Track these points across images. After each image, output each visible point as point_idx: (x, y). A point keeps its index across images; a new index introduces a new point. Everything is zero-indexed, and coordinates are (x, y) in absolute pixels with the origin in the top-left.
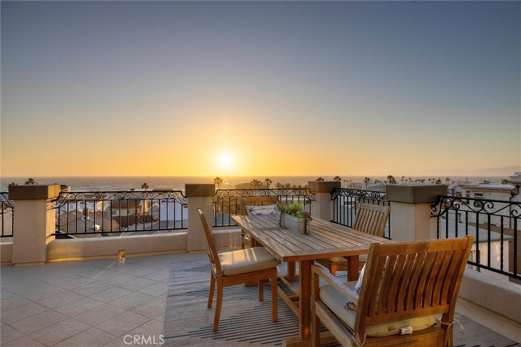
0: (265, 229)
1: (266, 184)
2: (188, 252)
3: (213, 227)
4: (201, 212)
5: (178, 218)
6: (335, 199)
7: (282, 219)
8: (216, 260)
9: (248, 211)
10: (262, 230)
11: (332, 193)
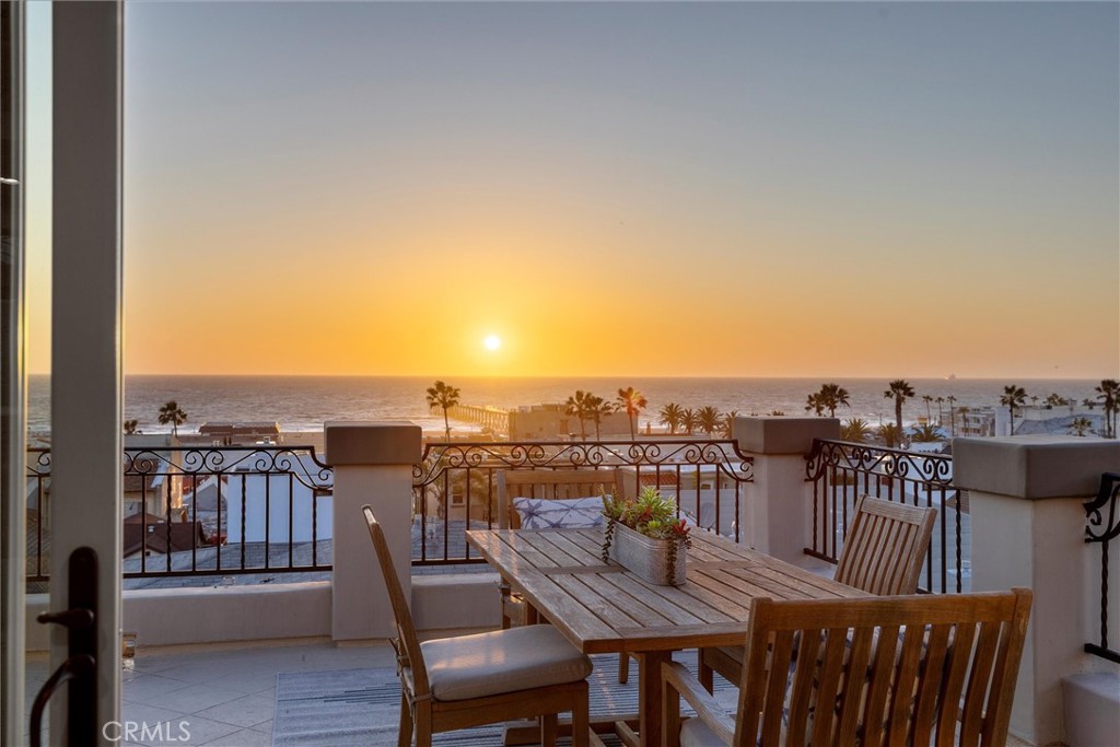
0: (560, 570)
1: (625, 410)
2: (334, 644)
3: (414, 564)
4: (372, 520)
5: (303, 534)
6: (818, 476)
7: (612, 542)
8: (412, 660)
9: (523, 515)
10: (547, 573)
11: (809, 457)
